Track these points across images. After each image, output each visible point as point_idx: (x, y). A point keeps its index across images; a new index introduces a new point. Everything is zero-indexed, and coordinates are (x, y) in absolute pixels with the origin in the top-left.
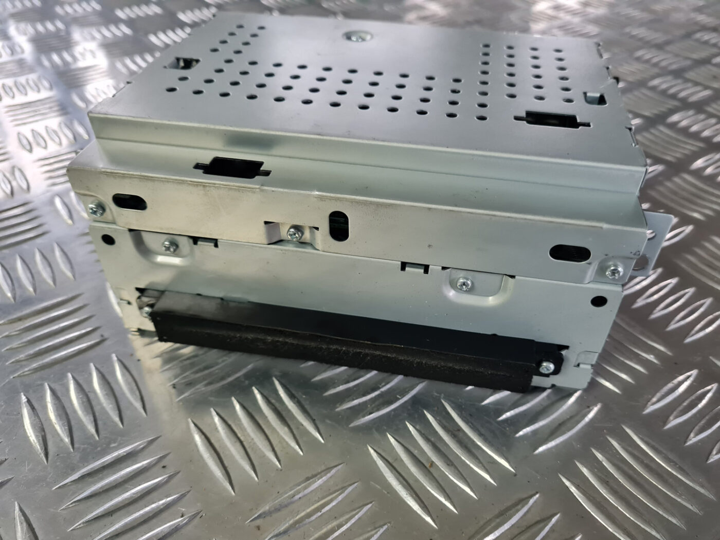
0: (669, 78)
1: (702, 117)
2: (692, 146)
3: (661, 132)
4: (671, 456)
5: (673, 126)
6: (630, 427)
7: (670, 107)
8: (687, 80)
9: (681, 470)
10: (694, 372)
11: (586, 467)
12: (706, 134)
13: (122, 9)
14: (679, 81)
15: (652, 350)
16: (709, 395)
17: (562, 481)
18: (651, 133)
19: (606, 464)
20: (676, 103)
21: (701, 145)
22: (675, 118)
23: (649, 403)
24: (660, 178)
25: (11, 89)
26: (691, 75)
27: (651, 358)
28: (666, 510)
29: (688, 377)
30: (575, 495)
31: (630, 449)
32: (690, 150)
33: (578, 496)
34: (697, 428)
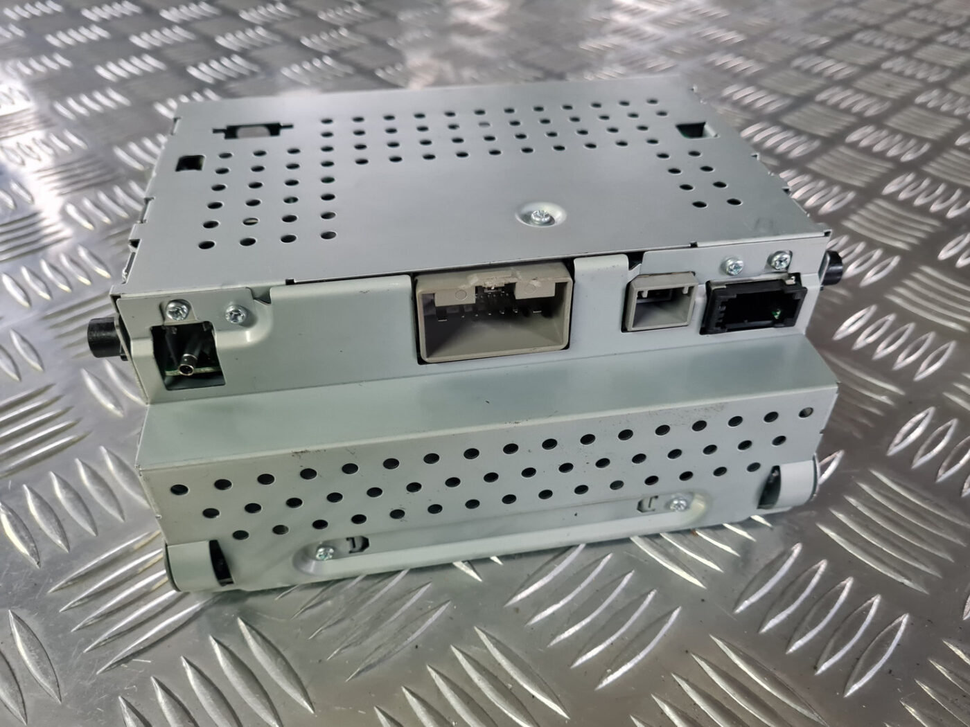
0: (837, 89)
1: (884, 133)
2: (879, 168)
3: (842, 153)
4: (926, 494)
5: (854, 146)
6: (878, 470)
7: (845, 124)
8: (858, 91)
9: (937, 506)
10: (931, 410)
11: (842, 513)
12: (891, 153)
13: (138, 35)
14: (849, 92)
15: (883, 391)
16: (951, 431)
17: (820, 529)
18: (831, 156)
19: (861, 508)
20: (852, 119)
21: (889, 165)
22: (853, 137)
23: (892, 445)
24: (853, 207)
25: (30, 148)
26: (861, 84)
27: (884, 399)
28: (930, 545)
29: (927, 415)
30: (837, 541)
31: (882, 491)
32: (878, 172)
33: (841, 541)
34: (945, 464)
